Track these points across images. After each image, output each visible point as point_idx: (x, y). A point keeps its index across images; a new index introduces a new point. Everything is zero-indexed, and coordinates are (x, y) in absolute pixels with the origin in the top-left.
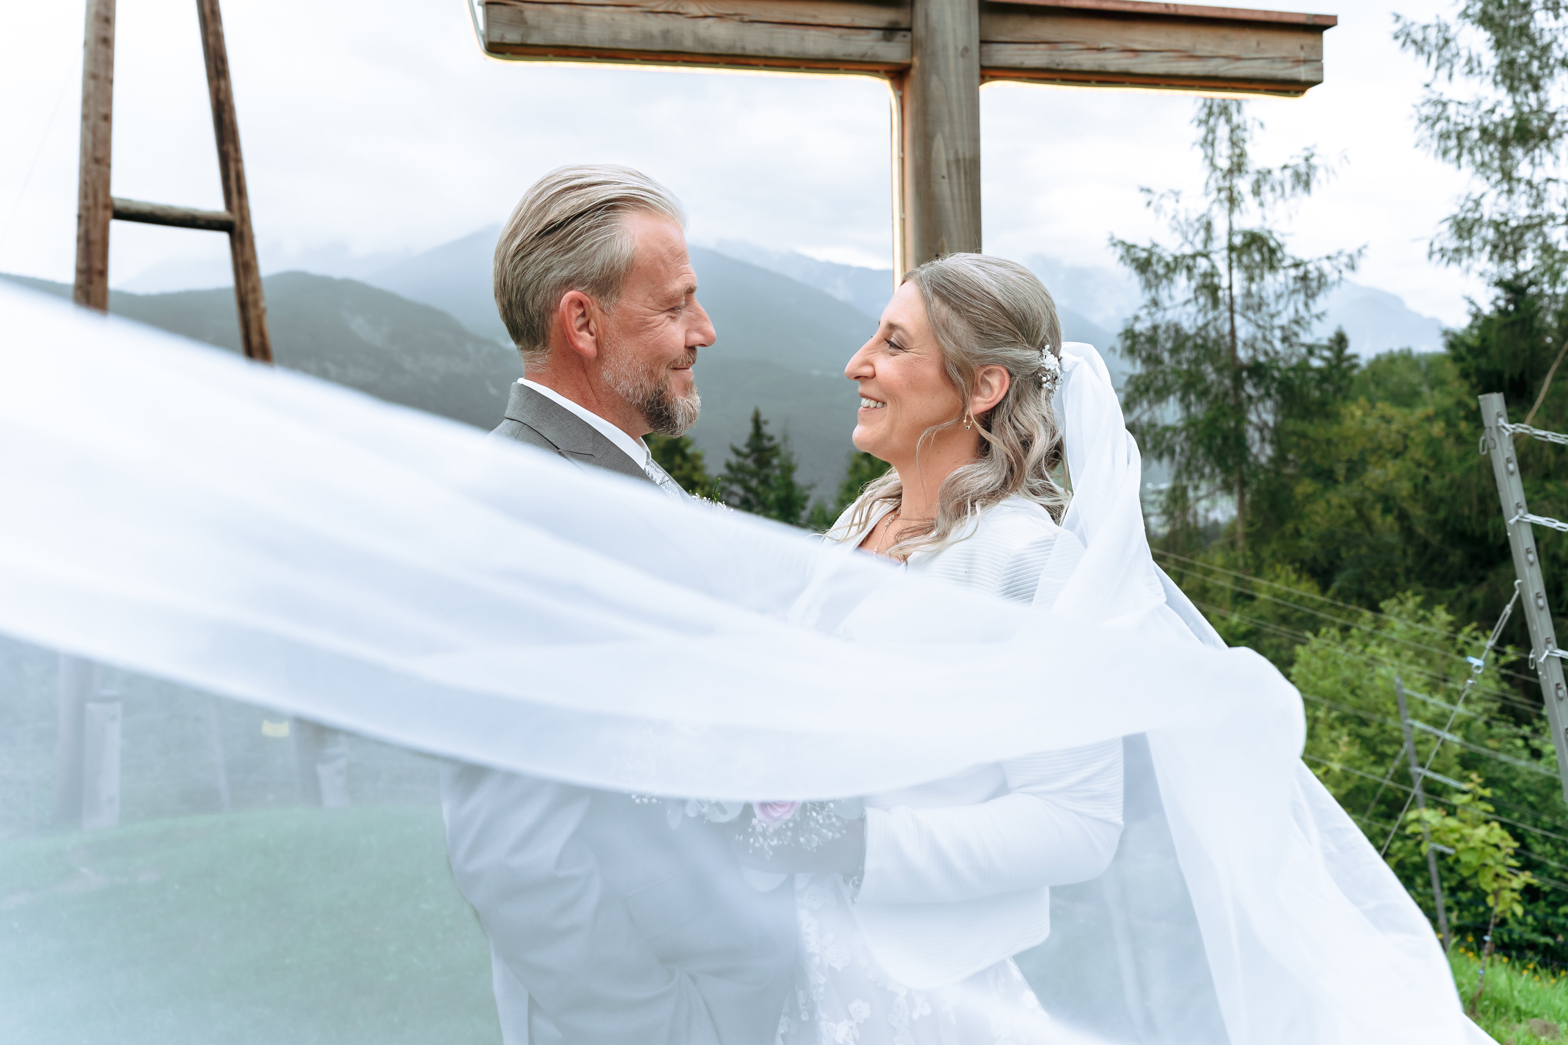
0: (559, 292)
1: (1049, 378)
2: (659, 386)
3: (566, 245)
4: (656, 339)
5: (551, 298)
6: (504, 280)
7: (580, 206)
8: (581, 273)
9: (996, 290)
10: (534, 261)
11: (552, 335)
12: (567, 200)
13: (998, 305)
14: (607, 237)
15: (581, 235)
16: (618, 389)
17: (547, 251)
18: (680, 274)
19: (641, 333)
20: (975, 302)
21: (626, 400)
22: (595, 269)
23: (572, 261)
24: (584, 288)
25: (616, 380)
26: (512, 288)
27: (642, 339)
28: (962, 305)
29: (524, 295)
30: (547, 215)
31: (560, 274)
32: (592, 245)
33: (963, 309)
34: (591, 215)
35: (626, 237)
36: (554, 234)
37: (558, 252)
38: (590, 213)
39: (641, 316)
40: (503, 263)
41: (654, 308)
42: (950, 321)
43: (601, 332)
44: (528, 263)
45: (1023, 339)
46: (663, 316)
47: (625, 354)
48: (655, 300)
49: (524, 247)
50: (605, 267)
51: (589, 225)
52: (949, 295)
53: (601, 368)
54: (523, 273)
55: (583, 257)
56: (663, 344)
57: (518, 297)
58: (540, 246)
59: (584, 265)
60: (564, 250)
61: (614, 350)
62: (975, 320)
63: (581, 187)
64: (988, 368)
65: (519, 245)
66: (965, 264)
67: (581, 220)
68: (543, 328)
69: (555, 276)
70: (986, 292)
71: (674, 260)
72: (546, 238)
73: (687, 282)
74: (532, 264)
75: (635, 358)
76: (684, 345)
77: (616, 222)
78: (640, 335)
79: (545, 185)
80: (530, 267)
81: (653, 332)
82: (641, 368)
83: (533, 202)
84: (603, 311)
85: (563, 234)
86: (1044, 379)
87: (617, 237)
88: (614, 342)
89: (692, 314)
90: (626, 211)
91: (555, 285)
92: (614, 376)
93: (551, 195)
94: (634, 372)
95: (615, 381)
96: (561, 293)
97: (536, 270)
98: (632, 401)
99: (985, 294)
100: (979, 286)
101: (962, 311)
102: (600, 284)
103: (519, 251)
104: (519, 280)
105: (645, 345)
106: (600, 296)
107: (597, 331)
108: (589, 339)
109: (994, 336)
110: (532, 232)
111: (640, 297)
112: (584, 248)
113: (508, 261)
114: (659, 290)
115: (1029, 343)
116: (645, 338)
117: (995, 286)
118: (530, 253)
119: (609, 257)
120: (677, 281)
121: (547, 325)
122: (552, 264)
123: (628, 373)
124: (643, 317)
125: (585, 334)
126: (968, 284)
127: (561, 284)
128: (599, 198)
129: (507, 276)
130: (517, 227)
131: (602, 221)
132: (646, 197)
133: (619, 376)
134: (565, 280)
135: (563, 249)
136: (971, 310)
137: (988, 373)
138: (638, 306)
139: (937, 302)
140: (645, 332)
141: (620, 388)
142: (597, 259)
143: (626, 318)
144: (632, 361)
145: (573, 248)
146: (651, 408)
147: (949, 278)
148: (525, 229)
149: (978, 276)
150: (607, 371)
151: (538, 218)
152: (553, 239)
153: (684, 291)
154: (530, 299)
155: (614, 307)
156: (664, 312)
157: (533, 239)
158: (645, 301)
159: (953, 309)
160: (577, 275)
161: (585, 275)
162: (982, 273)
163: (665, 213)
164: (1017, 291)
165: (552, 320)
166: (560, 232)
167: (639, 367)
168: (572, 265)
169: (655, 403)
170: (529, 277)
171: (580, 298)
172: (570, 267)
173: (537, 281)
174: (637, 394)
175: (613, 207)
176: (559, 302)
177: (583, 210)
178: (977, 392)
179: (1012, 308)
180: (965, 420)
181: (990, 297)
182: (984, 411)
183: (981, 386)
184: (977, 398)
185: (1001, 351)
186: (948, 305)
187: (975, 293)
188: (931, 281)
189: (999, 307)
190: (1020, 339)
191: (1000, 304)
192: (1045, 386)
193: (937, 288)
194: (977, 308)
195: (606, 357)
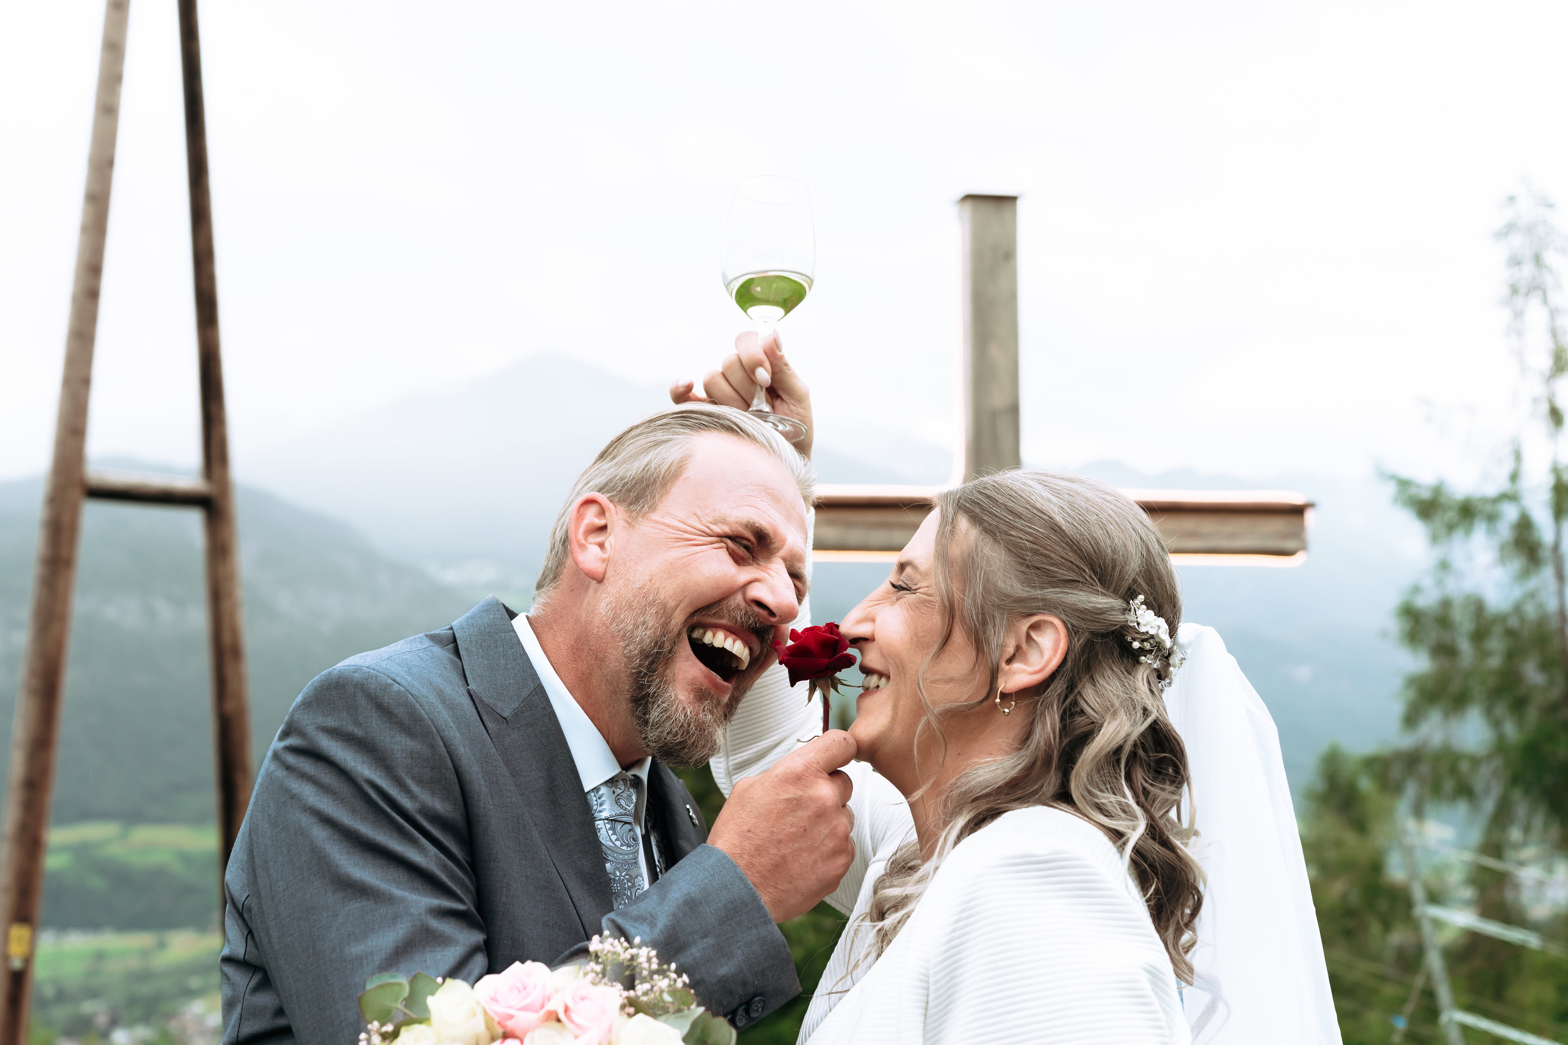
13: (1055, 528)
20: (1019, 523)
28: (1001, 526)
33: (999, 532)
42: (979, 548)
45: (1091, 577)
50: (642, 469)
52: (982, 513)
62: (1016, 545)
64: (1035, 619)
70: (1038, 509)
86: (1135, 645)
99: (1035, 512)
100: (1028, 502)
101: (998, 534)
106: (630, 505)
109: (1043, 570)
115: (1105, 587)
117: (1055, 504)
126: (1012, 499)
136: (1013, 533)
137: (1035, 627)
139: (963, 523)
147: (987, 492)
149: (1031, 490)
159: (986, 532)
162: (1038, 486)
164: (1087, 511)
178: (1017, 657)
179: (1078, 533)
180: (996, 698)
181: (1043, 516)
182: (1027, 686)
183: (1024, 646)
184: (1016, 666)
185: (1057, 593)
186: (979, 526)
187: (1021, 510)
188: (960, 498)
189: (1055, 531)
190: (1088, 578)
191: (1059, 527)
192: (1143, 660)
193: (968, 505)
194: (1022, 530)
195: (612, 580)
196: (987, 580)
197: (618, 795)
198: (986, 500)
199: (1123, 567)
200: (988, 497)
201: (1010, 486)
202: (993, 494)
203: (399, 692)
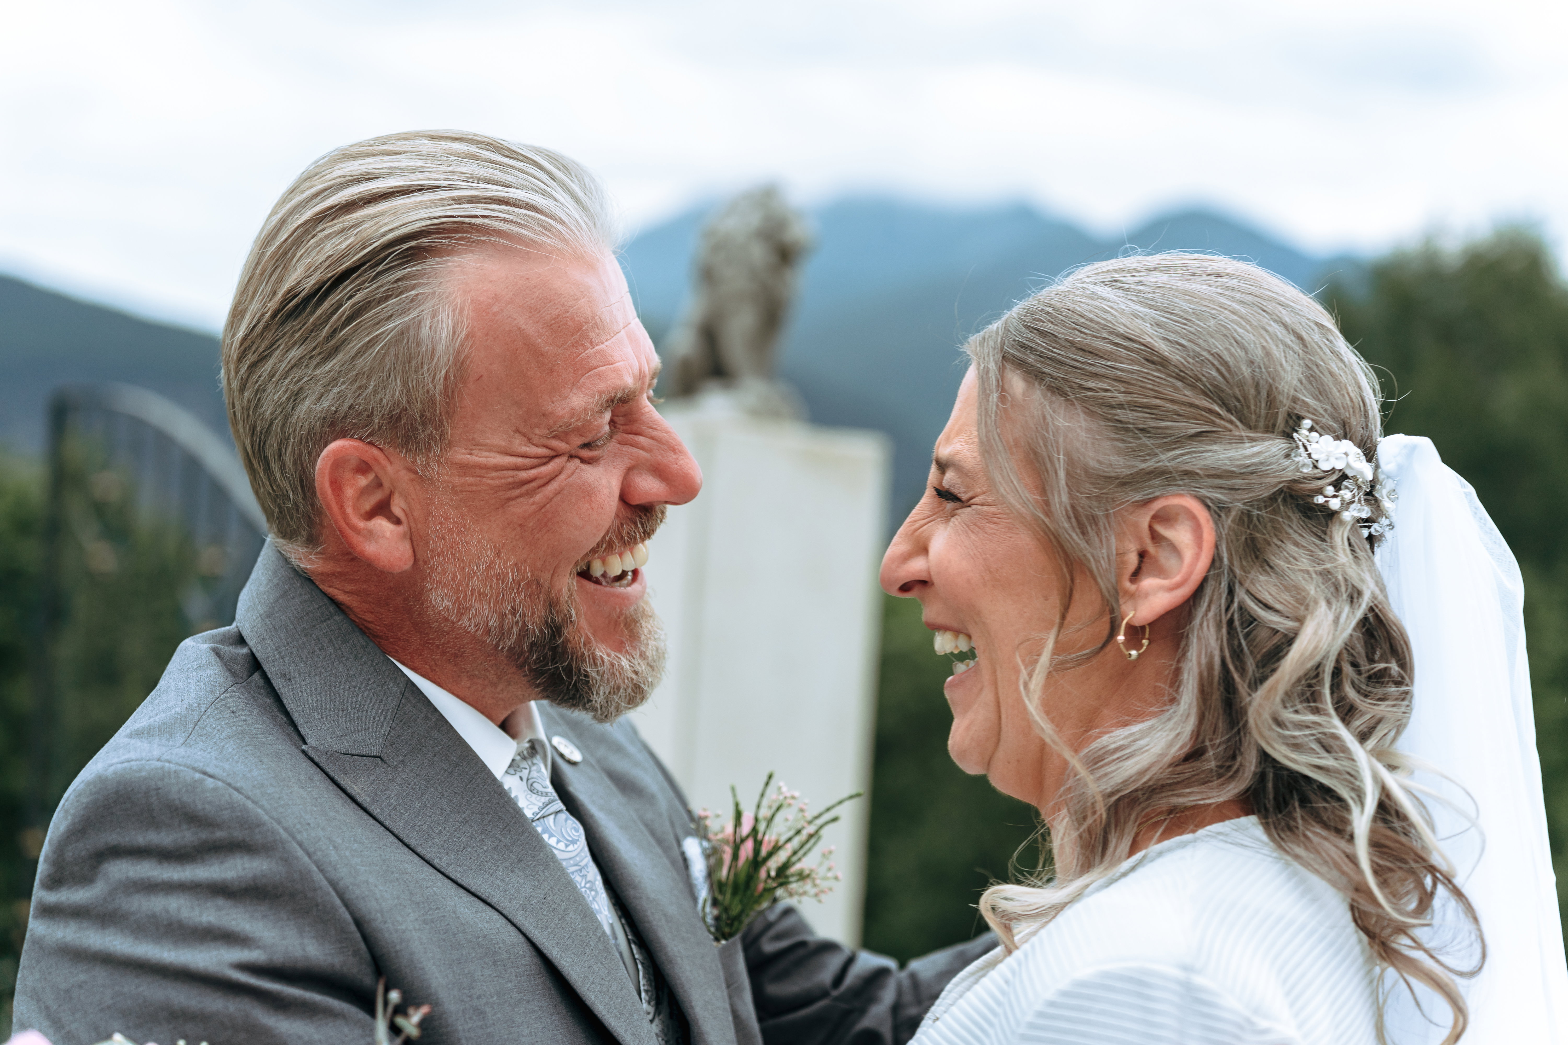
2: (553, 613)
3: (323, 344)
7: (344, 256)
10: (271, 375)
12: (322, 241)
13: (1153, 358)
14: (404, 322)
15: (348, 320)
16: (465, 621)
17: (291, 355)
18: (582, 371)
21: (483, 641)
24: (367, 433)
25: (460, 604)
27: (513, 514)
31: (318, 407)
33: (1071, 387)
34: (366, 275)
35: (445, 316)
36: (301, 319)
37: (310, 358)
38: (366, 271)
41: (530, 456)
43: (417, 513)
44: (262, 378)
45: (1228, 420)
47: (475, 550)
48: (529, 438)
51: (364, 296)
52: (1041, 362)
53: (424, 590)
54: (257, 398)
55: (356, 369)
58: (279, 343)
60: (319, 354)
61: (452, 547)
63: (349, 206)
64: (1156, 506)
65: (245, 339)
67: (348, 287)
69: (310, 410)
70: (1120, 335)
72: (286, 326)
74: (269, 380)
75: (499, 556)
77: (423, 284)
78: (509, 507)
80: (266, 387)
81: (537, 497)
82: (513, 575)
83: (269, 241)
84: (414, 473)
85: (316, 318)
87: (423, 318)
88: (450, 531)
91: (312, 427)
92: (454, 598)
94: (498, 584)
95: (459, 608)
97: (277, 396)
98: (497, 645)
105: (520, 525)
106: (404, 444)
107: (409, 514)
108: (391, 534)
110: (264, 310)
112: (355, 350)
114: (534, 418)
120: (577, 390)
122: (301, 383)
123: (485, 587)
125: (381, 524)
127: (317, 427)
128: (383, 235)
130: (242, 293)
131: (394, 285)
133: (465, 596)
134: (327, 417)
135: (319, 350)
137: (1160, 517)
138: (493, 454)
139: (1017, 383)
140: (520, 500)
141: (470, 619)
143: (471, 479)
144: (493, 563)
145: (336, 350)
146: (537, 656)
148: (255, 300)
149: (1103, 304)
150: (439, 591)
151: (274, 279)
152: (300, 329)
155: (439, 462)
157: (266, 327)
158: (509, 444)
167: (508, 574)
168: (337, 387)
170: (267, 407)
171: (360, 454)
172: (333, 391)
173: (281, 417)
174: (505, 627)
175: (415, 253)
177: (351, 266)
178: (1144, 566)
181: (1131, 344)
182: (1169, 609)
183: (1151, 549)
184: (1148, 582)
186: (1040, 385)
188: (1003, 343)
189: (1154, 363)
190: (1221, 422)
193: (1015, 353)
194: (1104, 376)
195: (434, 564)
196: (1071, 462)
197: (528, 780)
198: (1039, 340)
199: (1271, 386)
200: (1042, 333)
201: (1072, 306)
202: (1048, 327)
203: (215, 789)
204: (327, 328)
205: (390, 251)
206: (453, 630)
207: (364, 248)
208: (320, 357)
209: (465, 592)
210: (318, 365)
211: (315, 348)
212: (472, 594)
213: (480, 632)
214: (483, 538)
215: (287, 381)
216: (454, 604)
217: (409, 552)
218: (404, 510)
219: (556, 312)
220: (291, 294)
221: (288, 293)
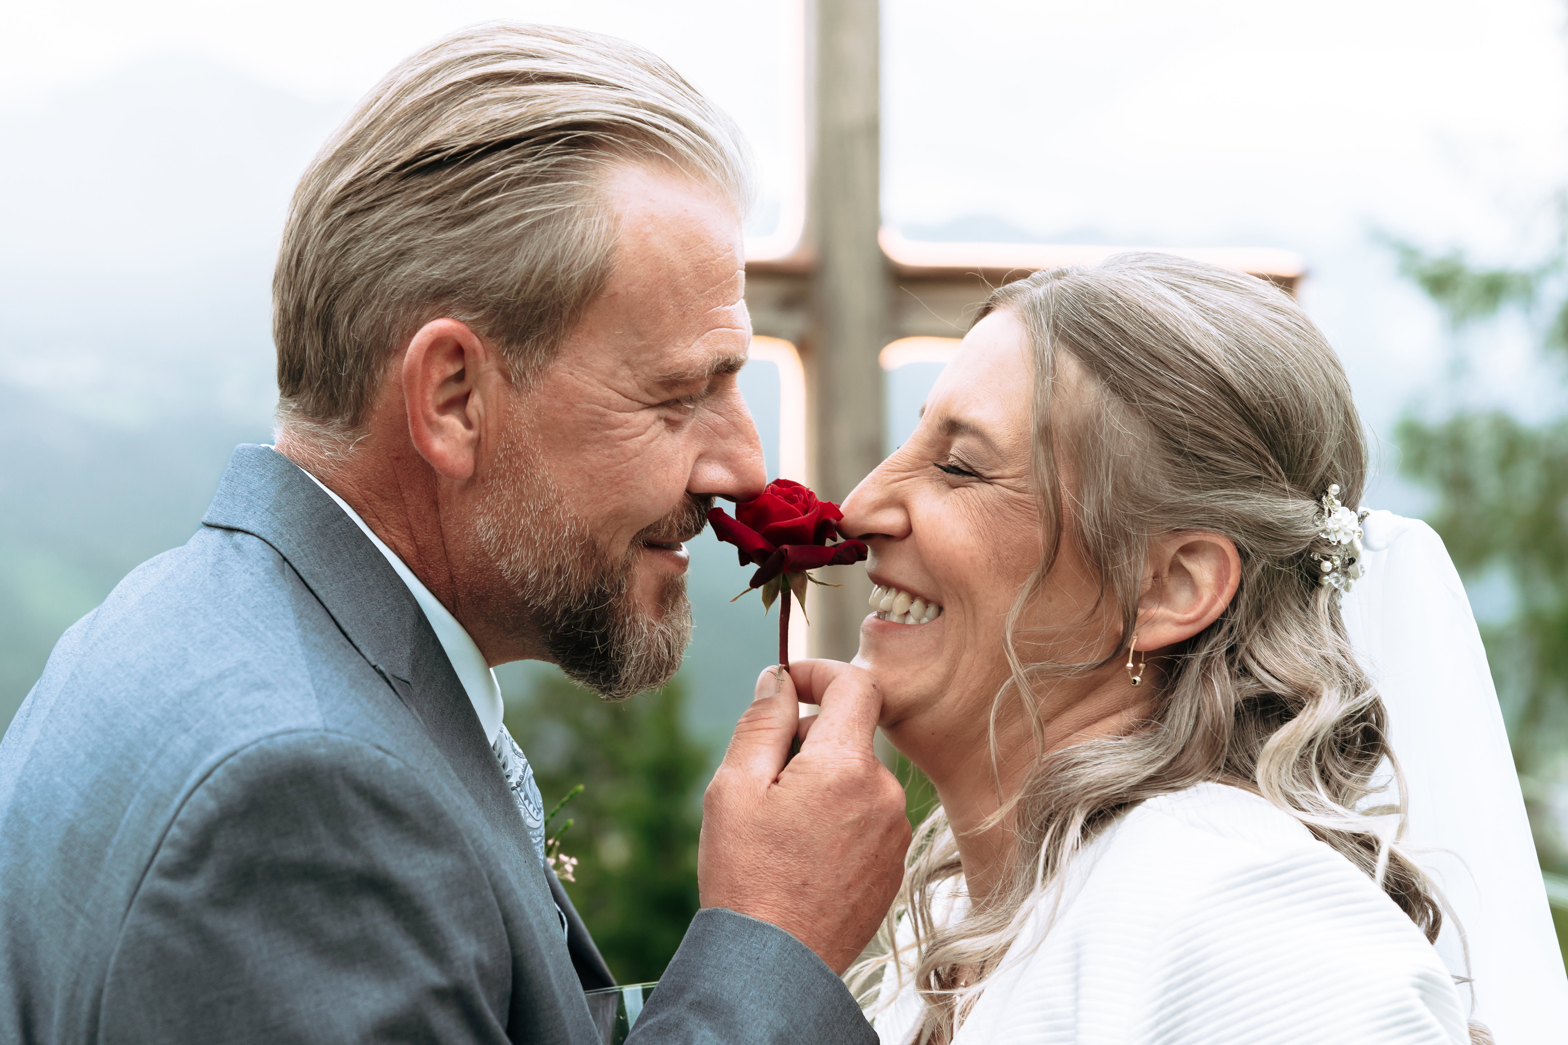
0: (415, 313)
1: (1338, 563)
2: (602, 582)
3: (457, 208)
4: (618, 468)
5: (394, 321)
6: (300, 254)
7: (509, 124)
8: (475, 279)
9: (1219, 350)
10: (376, 228)
11: (379, 406)
12: (484, 104)
13: (1224, 387)
14: (554, 209)
15: (495, 191)
16: (503, 564)
17: (409, 213)
18: (709, 324)
19: (588, 446)
20: (1167, 377)
21: (514, 593)
22: (508, 278)
23: (460, 248)
24: (476, 317)
25: (504, 542)
26: (313, 278)
27: (586, 460)
28: (1138, 380)
29: (335, 300)
30: (432, 128)
31: (427, 273)
32: (517, 220)
34: (528, 151)
35: (598, 219)
36: (436, 176)
37: (435, 220)
38: (527, 145)
39: (596, 407)
40: (306, 214)
41: (630, 395)
42: (1105, 418)
43: (492, 424)
44: (362, 229)
45: (1276, 469)
46: (648, 416)
47: (539, 486)
48: (636, 375)
49: (360, 191)
50: (534, 277)
51: (518, 172)
52: (1103, 355)
53: (474, 508)
54: (345, 249)
55: (487, 244)
56: (631, 483)
57: (321, 301)
58: (398, 195)
59: (485, 262)
60: (448, 218)
61: (515, 474)
63: (523, 78)
64: (1188, 538)
65: (351, 184)
66: (1143, 279)
67: (504, 156)
68: (362, 387)
69: (413, 275)
70: (1193, 352)
71: (702, 292)
72: (414, 182)
73: (722, 347)
74: (371, 232)
75: (559, 503)
76: (684, 486)
77: (586, 178)
78: (584, 450)
79: (444, 57)
80: (364, 238)
81: (615, 451)
82: (570, 530)
83: (407, 90)
84: (507, 377)
85: (455, 181)
86: (1327, 566)
87: (578, 212)
88: (520, 455)
89: (719, 419)
90: (613, 155)
91: (409, 294)
92: (501, 532)
93: (450, 85)
94: (550, 534)
95: (502, 546)
96: (419, 316)
97: (374, 250)
99: (1191, 357)
100: (1176, 339)
101: (1135, 396)
102: (515, 315)
103: (349, 195)
104: (331, 262)
105: (591, 476)
106: (509, 342)
107: (483, 421)
108: (458, 436)
109: (1208, 462)
110: (387, 159)
111: (604, 362)
112: (495, 223)
113: (317, 213)
114: (650, 356)
115: (1293, 480)
116: (594, 459)
117: (1215, 340)
118: (371, 208)
119: (549, 253)
120: (698, 342)
121: (372, 378)
122: (413, 244)
123: (537, 532)
124: (601, 409)
125: (452, 421)
127: (423, 295)
128: (558, 115)
129: (308, 248)
130: (358, 138)
131: (552, 169)
132: (667, 131)
133: (513, 535)
134: (435, 287)
135: (448, 214)
136: (1158, 394)
137: (1188, 550)
138: (594, 381)
139: (1072, 369)
140: (597, 446)
141: (510, 563)
142: (520, 255)
143: (558, 404)
144: (553, 507)
145: (471, 218)
146: (569, 626)
147: (1104, 312)
148: (373, 149)
149: (1173, 311)
150: (488, 518)
151: (408, 130)
152: (430, 187)
153: (710, 369)
154: (345, 313)
155: (536, 373)
156: (650, 406)
157: (386, 177)
158: (614, 374)
159: (1113, 391)
160: (464, 281)
161: (483, 286)
162: (1184, 305)
163: (705, 176)
165: (385, 371)
166: (451, 174)
167: (564, 526)
168: (458, 257)
169: (582, 619)
170: (356, 260)
171: (460, 339)
172: (453, 260)
173: (370, 275)
174: (543, 586)
175: (587, 143)
176: (412, 334)
177: (515, 136)
178: (1157, 594)
179: (1256, 394)
180: (1127, 661)
181: (1204, 365)
182: (1173, 642)
183: (1165, 575)
184: (1157, 609)
185: (1228, 497)
187: (1167, 353)
189: (1224, 392)
190: (1271, 470)
191: (1227, 384)
192: (1326, 580)
193: (1076, 335)
194: (1172, 391)
195: (491, 486)
196: (1118, 473)
198: (1105, 329)
200: (1107, 322)
204: (469, 191)
205: (562, 133)
206: (487, 569)
207: (535, 123)
208: (447, 222)
209: (515, 529)
210: (443, 229)
211: (444, 211)
212: (520, 536)
213: (514, 582)
214: (550, 476)
215: (395, 237)
216: (499, 539)
217: (470, 464)
218: (479, 415)
219: (705, 256)
220: (432, 149)
221: (430, 147)
